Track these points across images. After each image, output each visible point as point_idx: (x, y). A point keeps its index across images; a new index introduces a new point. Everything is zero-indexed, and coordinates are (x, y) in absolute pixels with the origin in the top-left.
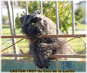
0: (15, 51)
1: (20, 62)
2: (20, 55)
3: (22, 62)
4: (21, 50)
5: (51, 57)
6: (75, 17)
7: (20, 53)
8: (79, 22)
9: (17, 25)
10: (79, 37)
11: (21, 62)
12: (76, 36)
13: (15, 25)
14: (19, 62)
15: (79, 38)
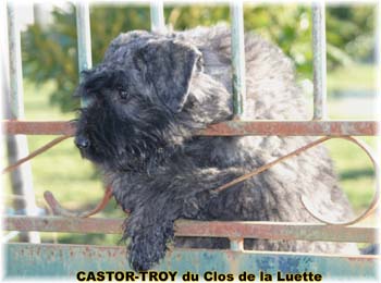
0: (19, 197)
1: (45, 256)
2: (46, 222)
3: (53, 259)
4: (48, 196)
5: (205, 235)
6: (329, 29)
7: (47, 212)
8: (351, 55)
9: (32, 67)
10: (345, 133)
11: (49, 258)
12: (333, 130)
13: (23, 62)
14: (38, 258)
15: (347, 137)
